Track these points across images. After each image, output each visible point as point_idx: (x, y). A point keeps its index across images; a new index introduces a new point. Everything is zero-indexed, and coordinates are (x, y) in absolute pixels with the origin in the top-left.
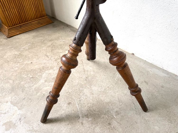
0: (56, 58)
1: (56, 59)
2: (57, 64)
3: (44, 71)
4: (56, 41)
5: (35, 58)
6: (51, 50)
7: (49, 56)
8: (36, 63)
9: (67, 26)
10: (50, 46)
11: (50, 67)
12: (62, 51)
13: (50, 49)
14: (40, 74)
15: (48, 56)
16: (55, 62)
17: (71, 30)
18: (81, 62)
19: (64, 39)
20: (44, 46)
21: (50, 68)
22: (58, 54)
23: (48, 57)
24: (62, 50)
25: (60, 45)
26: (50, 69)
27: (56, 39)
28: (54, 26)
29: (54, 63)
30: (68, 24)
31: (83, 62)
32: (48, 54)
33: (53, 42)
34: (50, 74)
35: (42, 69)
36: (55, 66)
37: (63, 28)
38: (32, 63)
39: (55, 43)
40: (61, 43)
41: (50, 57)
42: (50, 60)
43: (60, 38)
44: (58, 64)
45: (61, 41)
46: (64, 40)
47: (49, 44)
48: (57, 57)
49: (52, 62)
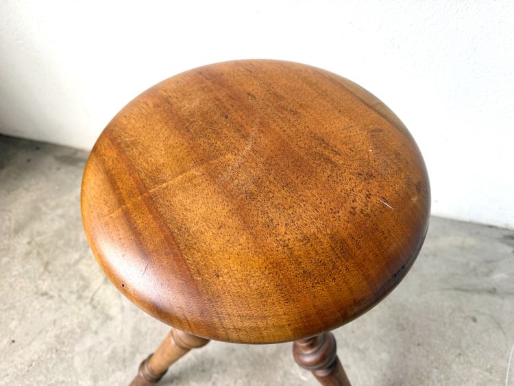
0: (75, 289)
1: (78, 291)
2: (89, 307)
3: (68, 349)
4: (37, 226)
5: (13, 319)
6: (42, 269)
7: (51, 290)
8: (27, 334)
9: (38, 149)
10: (28, 254)
11: (79, 327)
12: (76, 256)
13: (35, 265)
14: (65, 365)
15: (45, 294)
16: (82, 305)
17: (57, 158)
19: (58, 206)
20: (9, 262)
21: (78, 331)
22: (71, 272)
23: (52, 297)
24: (77, 251)
25: (59, 234)
26: (82, 336)
27: (32, 218)
29: (80, 309)
30: (35, 137)
32: (44, 286)
33: (27, 232)
34: (90, 350)
35: (59, 347)
36: (90, 317)
37: (29, 161)
38: (13, 341)
39: (39, 234)
40: (57, 225)
41: (54, 293)
42: (63, 305)
43: (44, 209)
45: (52, 220)
46: (59, 212)
47: (21, 244)
48: (75, 283)
49: (73, 307)
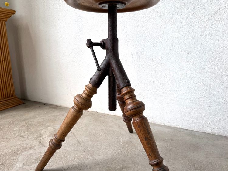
0: (35, 136)
1: (36, 137)
2: (38, 142)
3: (20, 153)
4: (32, 120)
5: (3, 141)
6: (26, 130)
7: (25, 135)
8: (6, 146)
9: (44, 105)
10: (23, 126)
11: (29, 147)
12: (42, 128)
13: (25, 128)
14: (15, 158)
15: (23, 136)
16: (35, 141)
17: (50, 107)
18: (72, 134)
19: (43, 116)
20: (15, 127)
22: (37, 132)
24: (43, 127)
25: (39, 123)
26: (29, 150)
27: (31, 118)
28: (26, 107)
29: (33, 142)
30: (45, 102)
31: (75, 134)
32: (23, 134)
33: (27, 121)
34: (30, 154)
35: (16, 152)
36: (36, 145)
37: (39, 107)
39: (31, 122)
42: (27, 140)
43: (37, 117)
44: (40, 142)
45: (39, 119)
46: (43, 118)
47: (23, 123)
49: (31, 141)
